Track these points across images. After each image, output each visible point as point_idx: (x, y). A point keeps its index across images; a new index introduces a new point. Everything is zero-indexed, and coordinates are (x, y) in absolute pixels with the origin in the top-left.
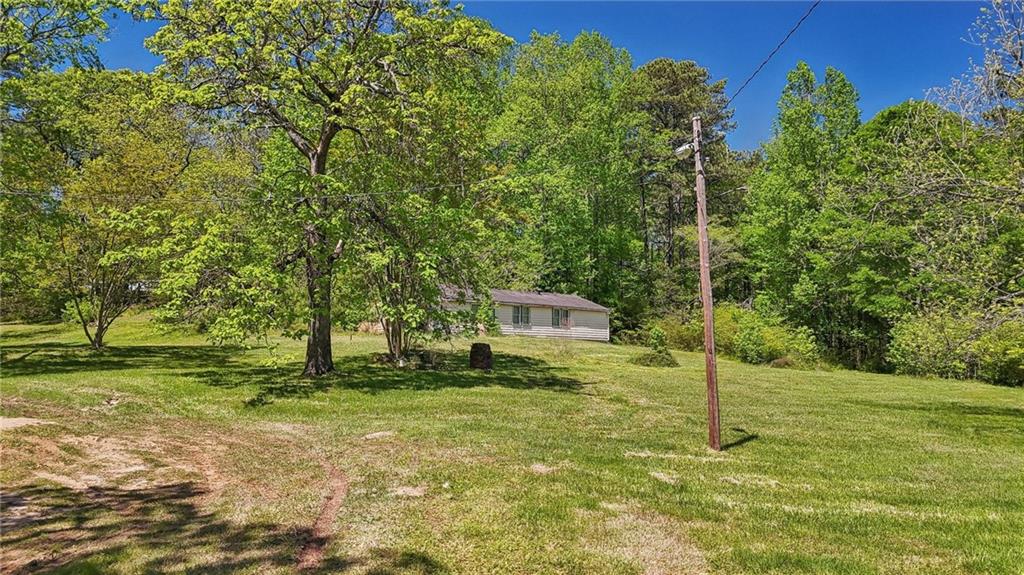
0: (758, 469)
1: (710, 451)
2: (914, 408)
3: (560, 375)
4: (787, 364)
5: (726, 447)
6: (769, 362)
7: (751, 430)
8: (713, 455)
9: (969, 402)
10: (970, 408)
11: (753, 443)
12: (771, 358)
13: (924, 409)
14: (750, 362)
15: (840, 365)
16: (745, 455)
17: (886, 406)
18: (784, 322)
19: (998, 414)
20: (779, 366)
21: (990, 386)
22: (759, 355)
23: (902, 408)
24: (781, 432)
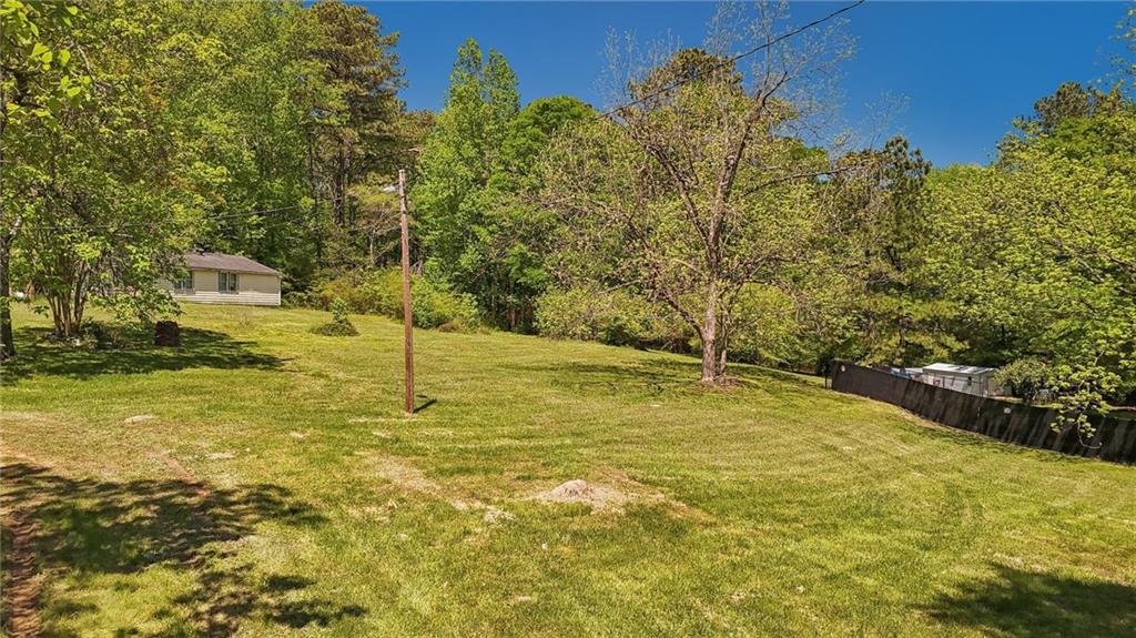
0: (440, 424)
1: (407, 414)
2: (546, 369)
3: (255, 351)
4: (453, 329)
5: (416, 411)
6: (437, 326)
7: (432, 396)
8: (409, 417)
9: (584, 361)
10: (584, 367)
11: (432, 406)
12: (439, 323)
13: (552, 369)
14: (421, 327)
15: (497, 328)
16: (430, 415)
17: (527, 368)
18: (451, 289)
19: (601, 371)
20: (446, 330)
21: (605, 346)
22: (429, 320)
23: (539, 369)
24: (451, 396)
